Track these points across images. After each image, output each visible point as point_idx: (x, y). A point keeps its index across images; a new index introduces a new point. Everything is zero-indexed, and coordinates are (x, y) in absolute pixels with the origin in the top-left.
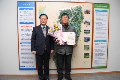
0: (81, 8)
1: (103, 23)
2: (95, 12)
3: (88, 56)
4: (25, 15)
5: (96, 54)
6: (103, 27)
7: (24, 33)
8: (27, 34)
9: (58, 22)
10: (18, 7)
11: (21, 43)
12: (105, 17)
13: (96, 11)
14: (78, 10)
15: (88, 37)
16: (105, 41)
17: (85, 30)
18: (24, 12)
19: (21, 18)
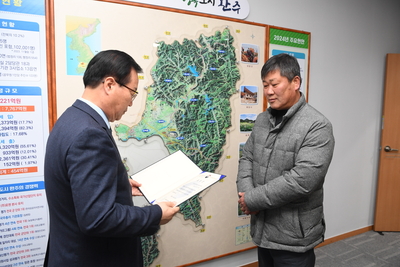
0: (231, 39)
9: (152, 90)
14: (223, 49)
17: (241, 121)
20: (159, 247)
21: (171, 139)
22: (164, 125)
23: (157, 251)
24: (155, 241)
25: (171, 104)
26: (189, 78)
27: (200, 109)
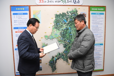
0: (77, 11)
1: (99, 26)
2: (91, 15)
4: (19, 20)
6: (100, 30)
9: (54, 27)
10: (12, 12)
11: (16, 49)
12: (101, 20)
16: (102, 44)
18: (17, 17)
19: (15, 23)
20: (56, 67)
21: (59, 39)
22: (57, 35)
23: (56, 68)
24: (55, 66)
25: (59, 30)
26: (64, 23)
27: (68, 31)
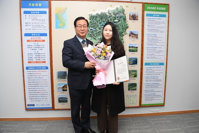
0: (123, 11)
1: (158, 34)
2: (146, 17)
3: (135, 88)
4: (34, 22)
5: (148, 85)
6: (159, 41)
7: (33, 52)
8: (36, 52)
10: (22, 9)
11: (27, 68)
12: (162, 25)
13: (148, 15)
15: (135, 58)
16: (162, 64)
17: (129, 47)
18: (31, 17)
19: (27, 27)
25: (95, 39)
